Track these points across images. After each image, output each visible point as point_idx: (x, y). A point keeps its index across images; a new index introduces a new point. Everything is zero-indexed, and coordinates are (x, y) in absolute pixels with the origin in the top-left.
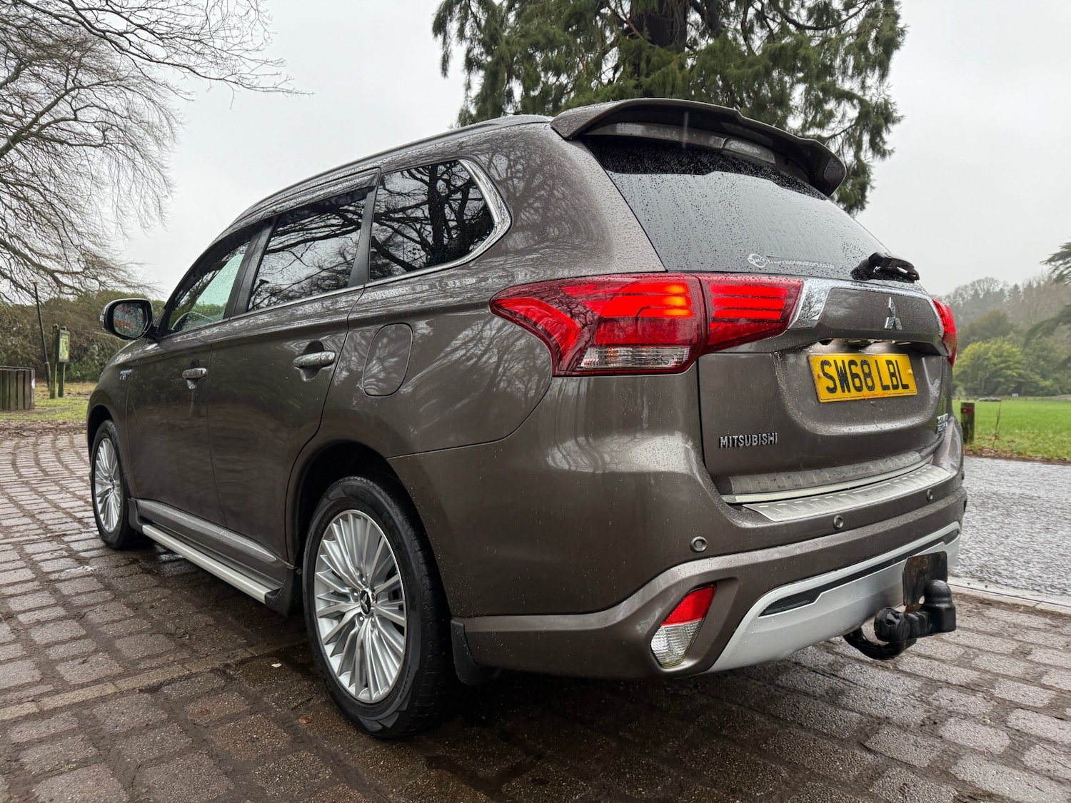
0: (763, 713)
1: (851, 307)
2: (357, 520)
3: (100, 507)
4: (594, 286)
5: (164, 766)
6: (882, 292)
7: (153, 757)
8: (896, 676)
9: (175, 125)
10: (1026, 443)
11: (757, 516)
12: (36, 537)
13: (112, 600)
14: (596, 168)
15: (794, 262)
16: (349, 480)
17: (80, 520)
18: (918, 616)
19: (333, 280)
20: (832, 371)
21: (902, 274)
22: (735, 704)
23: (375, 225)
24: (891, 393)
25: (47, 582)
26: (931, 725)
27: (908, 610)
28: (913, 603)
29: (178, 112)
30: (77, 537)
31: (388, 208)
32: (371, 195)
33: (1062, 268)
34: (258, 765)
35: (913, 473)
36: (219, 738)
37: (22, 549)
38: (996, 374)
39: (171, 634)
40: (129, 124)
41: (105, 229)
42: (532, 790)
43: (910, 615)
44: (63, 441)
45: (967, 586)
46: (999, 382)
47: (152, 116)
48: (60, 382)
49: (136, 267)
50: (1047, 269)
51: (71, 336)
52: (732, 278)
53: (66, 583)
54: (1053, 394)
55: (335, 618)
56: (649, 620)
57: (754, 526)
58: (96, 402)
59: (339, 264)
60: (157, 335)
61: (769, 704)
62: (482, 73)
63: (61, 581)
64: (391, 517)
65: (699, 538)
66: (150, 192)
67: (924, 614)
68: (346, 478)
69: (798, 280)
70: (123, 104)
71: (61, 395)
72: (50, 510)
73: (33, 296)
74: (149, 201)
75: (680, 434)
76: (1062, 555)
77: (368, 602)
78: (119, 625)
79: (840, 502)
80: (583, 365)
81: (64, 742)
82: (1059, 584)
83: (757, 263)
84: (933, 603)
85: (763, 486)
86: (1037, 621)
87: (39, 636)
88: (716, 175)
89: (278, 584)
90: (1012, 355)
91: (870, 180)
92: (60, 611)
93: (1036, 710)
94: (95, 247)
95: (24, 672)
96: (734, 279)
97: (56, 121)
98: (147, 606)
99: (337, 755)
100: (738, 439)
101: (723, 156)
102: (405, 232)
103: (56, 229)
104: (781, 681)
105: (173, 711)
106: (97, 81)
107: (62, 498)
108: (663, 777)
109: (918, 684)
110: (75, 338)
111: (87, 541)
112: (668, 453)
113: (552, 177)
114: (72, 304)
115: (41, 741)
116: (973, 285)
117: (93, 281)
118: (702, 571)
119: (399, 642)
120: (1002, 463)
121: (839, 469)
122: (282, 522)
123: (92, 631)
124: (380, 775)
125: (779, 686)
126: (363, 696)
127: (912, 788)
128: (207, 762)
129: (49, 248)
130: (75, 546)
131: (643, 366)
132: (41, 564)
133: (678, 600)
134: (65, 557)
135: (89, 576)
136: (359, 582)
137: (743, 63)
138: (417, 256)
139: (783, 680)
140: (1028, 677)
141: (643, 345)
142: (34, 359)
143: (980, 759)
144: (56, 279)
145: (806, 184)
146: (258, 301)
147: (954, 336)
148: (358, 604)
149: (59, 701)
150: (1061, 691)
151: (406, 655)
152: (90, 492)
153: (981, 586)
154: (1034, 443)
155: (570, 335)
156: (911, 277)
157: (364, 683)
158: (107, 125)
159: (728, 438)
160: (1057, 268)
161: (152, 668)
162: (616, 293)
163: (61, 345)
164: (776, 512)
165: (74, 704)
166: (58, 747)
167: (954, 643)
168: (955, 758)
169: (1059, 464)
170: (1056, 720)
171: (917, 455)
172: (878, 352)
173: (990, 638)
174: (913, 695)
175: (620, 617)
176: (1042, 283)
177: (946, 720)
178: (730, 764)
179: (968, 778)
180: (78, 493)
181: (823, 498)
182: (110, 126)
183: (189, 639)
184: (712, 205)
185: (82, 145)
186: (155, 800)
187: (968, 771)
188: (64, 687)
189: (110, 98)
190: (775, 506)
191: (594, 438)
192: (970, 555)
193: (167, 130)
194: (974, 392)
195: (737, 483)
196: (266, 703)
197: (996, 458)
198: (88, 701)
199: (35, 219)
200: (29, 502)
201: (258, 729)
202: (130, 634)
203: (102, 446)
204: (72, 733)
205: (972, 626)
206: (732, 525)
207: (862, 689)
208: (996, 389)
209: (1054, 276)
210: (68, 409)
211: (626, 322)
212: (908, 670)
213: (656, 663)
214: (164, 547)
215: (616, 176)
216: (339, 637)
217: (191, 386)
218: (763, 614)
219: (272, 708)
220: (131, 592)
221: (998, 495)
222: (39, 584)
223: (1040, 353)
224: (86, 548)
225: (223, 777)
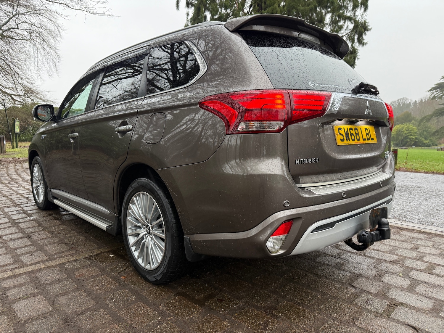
0: (311, 273)
1: (350, 105)
2: (144, 196)
3: (35, 192)
4: (243, 95)
5: (66, 296)
6: (364, 99)
7: (62, 292)
8: (364, 258)
9: (61, 31)
10: (418, 166)
11: (310, 192)
12: (9, 205)
13: (42, 230)
14: (244, 44)
15: (328, 85)
16: (140, 179)
17: (27, 198)
18: (375, 233)
19: (130, 96)
20: (342, 132)
21: (372, 92)
22: (299, 269)
23: (148, 72)
24: (367, 142)
25: (14, 223)
26: (379, 277)
27: (371, 231)
28: (373, 228)
29: (62, 25)
30: (27, 205)
31: (153, 65)
32: (146, 58)
33: (435, 93)
34: (105, 295)
35: (375, 175)
36: (88, 285)
37: (3, 210)
38: (406, 138)
39: (67, 244)
40: (41, 31)
41: (33, 76)
42: (217, 304)
43: (372, 232)
44: (19, 166)
45: (393, 222)
46: (407, 141)
47: (51, 27)
48: (16, 142)
49: (46, 93)
50: (429, 94)
51: (20, 122)
52: (302, 92)
53: (23, 223)
54: (429, 146)
55: (136, 236)
56: (265, 235)
57: (309, 196)
58: (31, 149)
59: (132, 89)
60: (56, 120)
61: (313, 269)
62: (193, 8)
63: (20, 223)
64: (158, 195)
65: (286, 201)
66: (52, 60)
67: (377, 232)
68: (139, 179)
69: (330, 93)
70: (38, 22)
71: (17, 147)
72: (14, 194)
73: (3, 105)
74: (51, 64)
75: (279, 158)
76: (432, 210)
77: (149, 229)
78: (45, 240)
79: (345, 187)
80: (239, 129)
81: (24, 287)
82: (431, 221)
83: (312, 86)
84: (382, 227)
85: (313, 180)
86: (422, 236)
87: (12, 245)
88: (295, 48)
89: (111, 223)
90: (413, 130)
91: (357, 55)
92: (21, 235)
93: (421, 271)
94: (28, 84)
95: (7, 259)
96: (303, 92)
97: (9, 29)
98: (57, 233)
99: (138, 291)
100: (303, 160)
101: (298, 40)
102: (161, 75)
103: (12, 76)
104: (318, 260)
105: (69, 274)
106: (26, 11)
107: (19, 189)
108: (270, 298)
109: (373, 261)
110: (22, 123)
111: (30, 207)
112: (274, 166)
113: (225, 49)
114: (19, 109)
115: (15, 287)
116: (398, 101)
117: (29, 99)
118: (288, 215)
119: (163, 245)
120: (408, 173)
121: (344, 173)
122: (112, 198)
123: (34, 243)
124: (155, 298)
125: (317, 262)
126: (148, 267)
127: (371, 301)
128: (84, 294)
129: (9, 85)
130: (25, 209)
131: (264, 130)
132: (12, 216)
133: (278, 226)
134: (21, 213)
135: (32, 221)
136: (145, 221)
137: (305, 4)
138: (166, 86)
139: (319, 260)
140: (418, 258)
141: (264, 120)
142: (5, 132)
143: (398, 290)
144: (12, 98)
145: (333, 53)
146: (99, 105)
147: (393, 118)
148: (145, 230)
149: (22, 271)
150: (431, 263)
151: (165, 250)
152: (31, 187)
153: (399, 222)
154: (421, 166)
155: (233, 116)
156: (376, 93)
157: (148, 262)
158: (31, 31)
159: (299, 160)
160: (433, 94)
161: (60, 257)
162: (252, 98)
163: (16, 126)
164: (318, 191)
165: (28, 272)
166: (22, 289)
167: (388, 245)
168: (388, 289)
169: (431, 174)
170: (429, 275)
171: (376, 168)
172: (362, 124)
173: (402, 242)
174: (371, 265)
175: (253, 234)
176: (427, 100)
177: (385, 275)
178: (297, 293)
179: (393, 297)
180: (26, 187)
181: (338, 185)
182: (33, 31)
183: (75, 246)
184: (294, 61)
185: (21, 40)
186: (63, 309)
187: (393, 294)
188: (23, 265)
189: (32, 18)
190: (318, 188)
191: (243, 160)
192: (395, 210)
193: (57, 33)
194: (397, 145)
195: (302, 179)
196: (107, 271)
197: (406, 172)
198: (34, 270)
199: (2, 72)
200: (5, 191)
201: (105, 281)
202: (50, 244)
203: (35, 167)
204: (28, 283)
205: (395, 238)
206: (300, 196)
207: (351, 263)
208: (406, 144)
209: (432, 97)
210: (20, 153)
211: (257, 112)
212: (369, 256)
213: (269, 252)
214: (63, 209)
215: (252, 48)
216: (137, 244)
217: (72, 141)
218: (312, 232)
219: (110, 272)
220: (50, 227)
221: (406, 186)
222: (11, 224)
223: (424, 129)
224: (30, 209)
225: (91, 300)
